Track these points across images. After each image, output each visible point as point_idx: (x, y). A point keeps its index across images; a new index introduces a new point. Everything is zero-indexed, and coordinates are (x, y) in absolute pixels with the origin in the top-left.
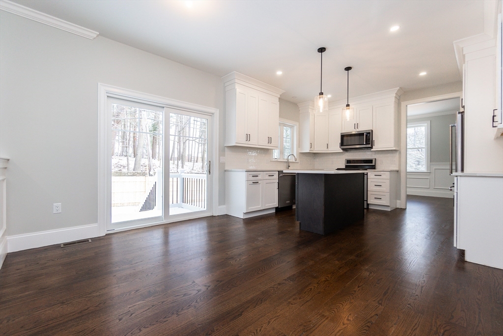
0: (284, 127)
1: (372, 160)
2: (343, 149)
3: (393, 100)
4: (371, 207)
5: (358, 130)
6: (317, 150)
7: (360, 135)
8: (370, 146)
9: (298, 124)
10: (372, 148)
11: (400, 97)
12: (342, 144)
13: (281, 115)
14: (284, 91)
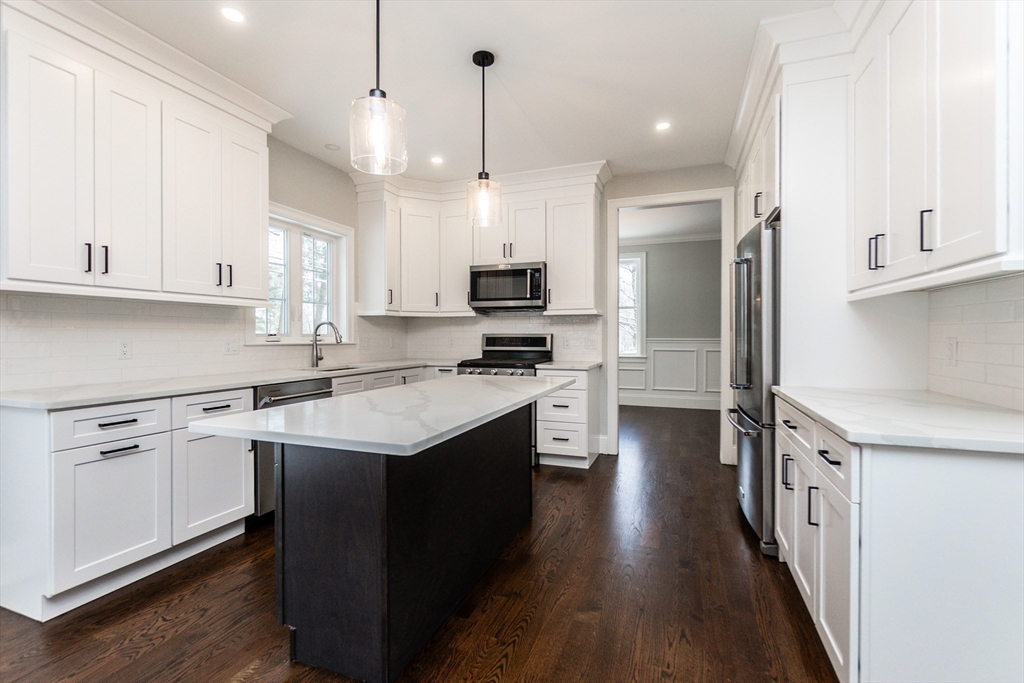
0: (305, 238)
1: (545, 339)
2: (476, 309)
3: (591, 190)
4: (544, 461)
5: (512, 261)
6: (409, 307)
7: (518, 273)
8: (540, 303)
9: (352, 233)
10: (544, 308)
11: (604, 186)
12: (474, 296)
13: (275, 195)
14: (290, 116)
